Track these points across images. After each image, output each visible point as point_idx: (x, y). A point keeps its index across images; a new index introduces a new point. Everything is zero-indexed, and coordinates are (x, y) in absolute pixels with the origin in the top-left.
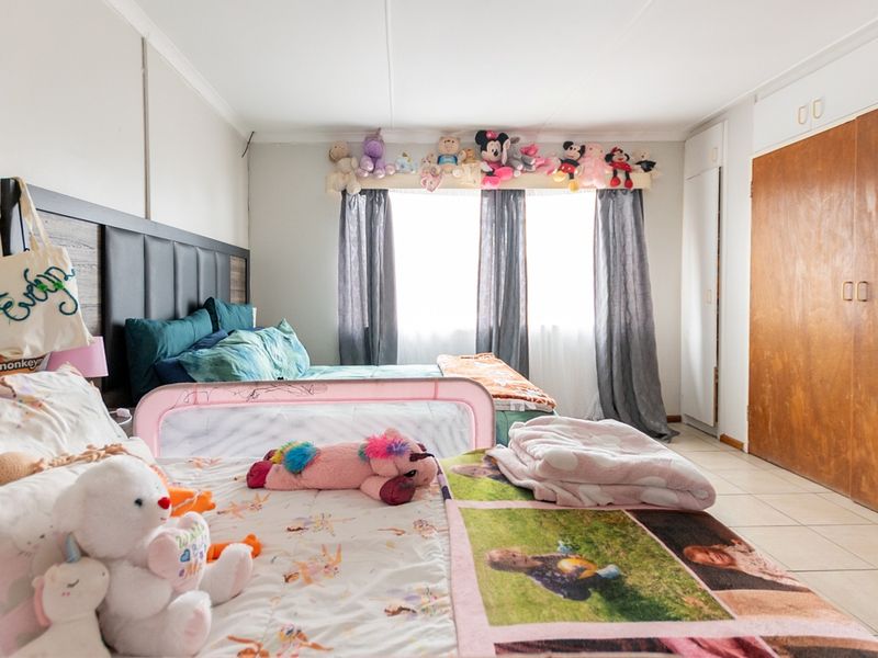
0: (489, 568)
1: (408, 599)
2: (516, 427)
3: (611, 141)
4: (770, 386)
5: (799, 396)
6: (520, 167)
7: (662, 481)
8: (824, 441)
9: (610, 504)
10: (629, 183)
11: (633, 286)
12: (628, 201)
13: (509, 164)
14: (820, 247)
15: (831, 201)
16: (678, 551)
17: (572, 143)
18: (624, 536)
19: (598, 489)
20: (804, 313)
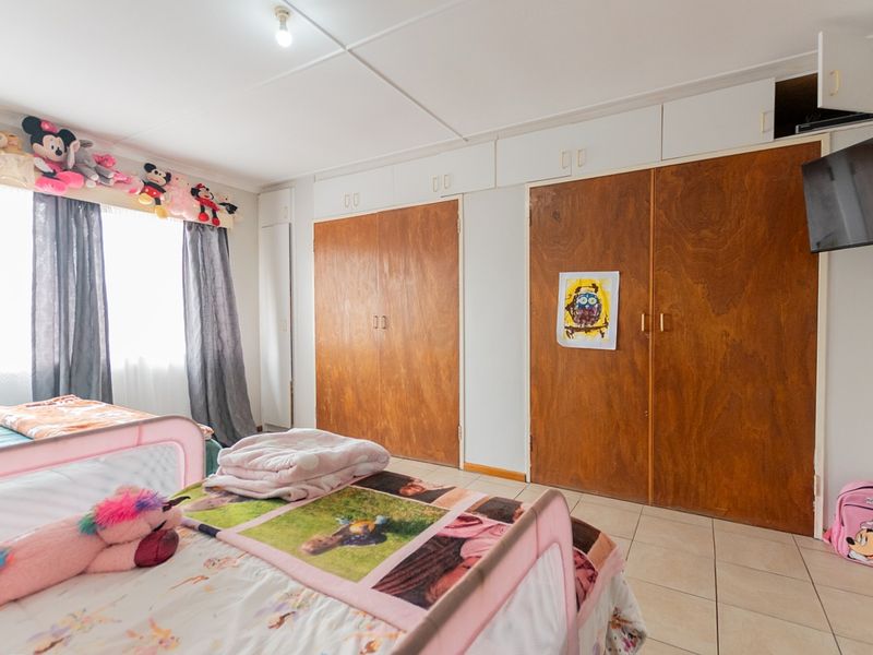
0: (313, 557)
1: (278, 609)
2: (224, 454)
3: (197, 177)
4: (330, 390)
5: (349, 393)
6: (96, 177)
7: (366, 457)
8: (365, 421)
9: (339, 485)
10: (216, 221)
11: (224, 316)
12: (214, 236)
13: (75, 169)
14: (359, 292)
15: (364, 263)
16: (398, 493)
17: (154, 167)
18: (366, 499)
19: (332, 476)
20: (351, 338)
